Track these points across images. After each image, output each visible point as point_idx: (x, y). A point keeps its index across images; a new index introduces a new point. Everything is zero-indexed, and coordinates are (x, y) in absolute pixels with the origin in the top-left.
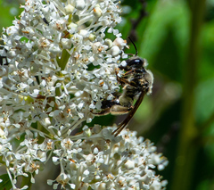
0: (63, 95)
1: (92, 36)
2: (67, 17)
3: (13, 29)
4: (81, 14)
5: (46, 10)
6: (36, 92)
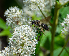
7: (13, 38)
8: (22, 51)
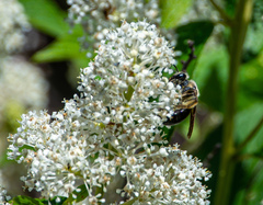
0: (129, 122)
1: (152, 75)
2: (132, 60)
3: (89, 70)
4: (143, 57)
5: (115, 54)
6: (108, 119)
7: (95, 67)
8: (125, 114)
